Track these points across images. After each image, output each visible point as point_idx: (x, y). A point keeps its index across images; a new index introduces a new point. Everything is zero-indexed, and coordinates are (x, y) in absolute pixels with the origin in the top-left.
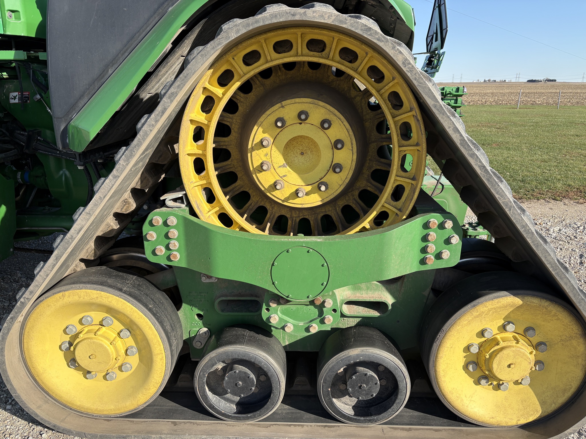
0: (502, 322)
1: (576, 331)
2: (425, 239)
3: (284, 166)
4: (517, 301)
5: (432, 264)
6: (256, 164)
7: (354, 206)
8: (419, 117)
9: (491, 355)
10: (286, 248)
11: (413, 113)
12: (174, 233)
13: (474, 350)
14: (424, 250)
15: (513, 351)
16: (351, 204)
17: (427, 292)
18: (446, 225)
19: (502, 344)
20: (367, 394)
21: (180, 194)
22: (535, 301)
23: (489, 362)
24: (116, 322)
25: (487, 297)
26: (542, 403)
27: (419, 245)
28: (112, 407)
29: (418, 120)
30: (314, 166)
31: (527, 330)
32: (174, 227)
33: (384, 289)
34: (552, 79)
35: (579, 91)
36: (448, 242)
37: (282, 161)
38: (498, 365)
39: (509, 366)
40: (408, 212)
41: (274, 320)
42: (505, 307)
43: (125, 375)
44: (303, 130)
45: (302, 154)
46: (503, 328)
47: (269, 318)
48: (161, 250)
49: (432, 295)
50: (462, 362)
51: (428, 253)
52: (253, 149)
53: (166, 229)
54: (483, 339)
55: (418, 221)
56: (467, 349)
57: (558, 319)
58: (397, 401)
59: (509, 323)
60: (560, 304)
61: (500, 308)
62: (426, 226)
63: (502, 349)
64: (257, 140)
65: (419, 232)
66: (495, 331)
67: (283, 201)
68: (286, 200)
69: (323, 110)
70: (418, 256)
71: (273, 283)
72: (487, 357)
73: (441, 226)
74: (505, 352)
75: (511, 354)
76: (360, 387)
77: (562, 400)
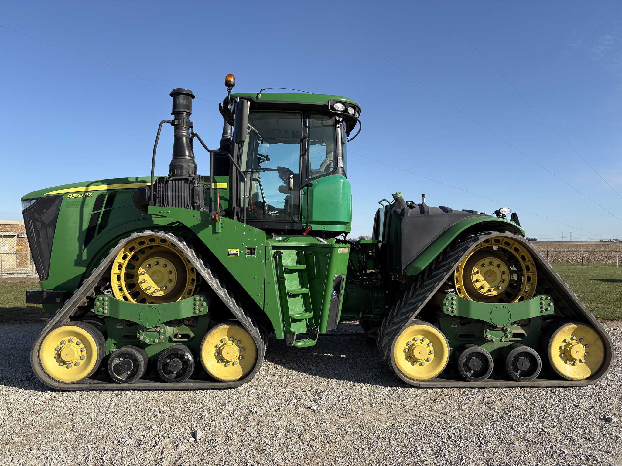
0: (571, 337)
1: (598, 337)
2: (541, 303)
3: (484, 280)
4: (576, 326)
5: (545, 313)
6: (475, 279)
7: (503, 298)
8: (534, 263)
9: (569, 348)
10: (496, 307)
11: (531, 262)
12: (455, 303)
13: (563, 348)
14: (541, 308)
15: (577, 346)
16: (502, 297)
17: (539, 330)
18: (548, 298)
19: (573, 344)
20: (525, 368)
21: (453, 290)
22: (582, 326)
23: (569, 351)
24: (427, 340)
25: (565, 325)
26: (591, 369)
27: (539, 306)
28: (425, 376)
29: (533, 264)
30: (495, 281)
31: (580, 339)
32: (455, 300)
33: (521, 328)
34: (532, 238)
35: (561, 250)
36: (549, 304)
37: (483, 279)
38: (573, 352)
39: (577, 352)
40: (533, 295)
41: (489, 336)
42: (572, 328)
43: (428, 363)
44: (491, 268)
45: (489, 276)
46: (572, 339)
47: (486, 336)
48: (450, 309)
49: (541, 331)
50: (559, 354)
51: (543, 308)
52: (473, 274)
53: (452, 301)
54: (566, 344)
55: (538, 297)
56: (560, 348)
57: (591, 333)
58: (538, 369)
59: (574, 336)
60: (590, 327)
61: (570, 329)
62: (541, 299)
63: (573, 346)
64: (475, 271)
65: (539, 301)
66: (569, 340)
67: (484, 293)
68: (485, 293)
69: (498, 261)
70: (539, 310)
71: (491, 320)
72: (568, 349)
73: (546, 299)
74: (574, 346)
75: (577, 347)
76: (522, 365)
77: (598, 366)
